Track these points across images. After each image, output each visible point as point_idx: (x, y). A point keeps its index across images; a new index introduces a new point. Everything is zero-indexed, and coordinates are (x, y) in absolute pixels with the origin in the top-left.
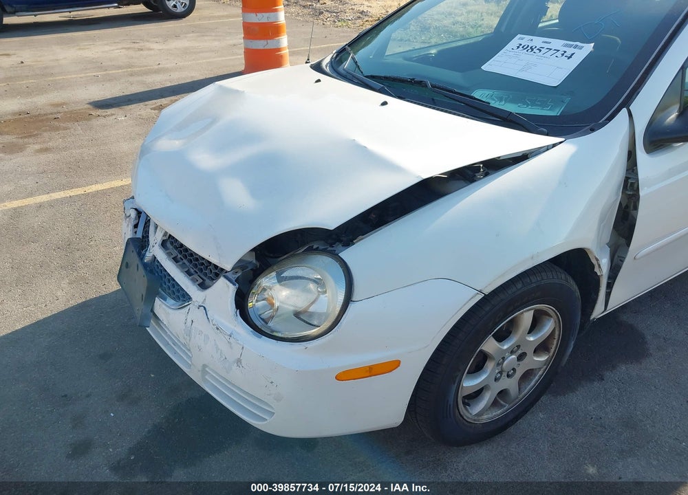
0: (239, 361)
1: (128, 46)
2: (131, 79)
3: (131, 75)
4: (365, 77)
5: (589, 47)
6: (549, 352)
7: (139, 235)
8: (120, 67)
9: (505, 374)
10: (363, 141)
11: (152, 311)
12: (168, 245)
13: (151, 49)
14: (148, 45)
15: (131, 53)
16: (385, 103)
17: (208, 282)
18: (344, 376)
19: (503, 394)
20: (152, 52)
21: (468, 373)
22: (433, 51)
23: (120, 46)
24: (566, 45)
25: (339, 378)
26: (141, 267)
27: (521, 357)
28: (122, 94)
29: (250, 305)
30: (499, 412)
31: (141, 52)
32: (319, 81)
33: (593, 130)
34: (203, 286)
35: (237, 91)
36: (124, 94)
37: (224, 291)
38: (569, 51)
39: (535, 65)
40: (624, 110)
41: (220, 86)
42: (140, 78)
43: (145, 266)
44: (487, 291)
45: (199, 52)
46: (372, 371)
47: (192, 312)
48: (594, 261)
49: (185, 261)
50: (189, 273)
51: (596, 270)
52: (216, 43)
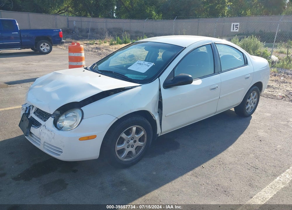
0: (53, 138)
1: (24, 63)
2: (24, 74)
3: (24, 73)
4: (98, 71)
5: (153, 64)
6: (144, 142)
7: (27, 112)
8: (20, 71)
9: (130, 146)
10: (91, 84)
11: (30, 131)
12: (36, 113)
13: (33, 65)
14: (32, 63)
15: (25, 66)
16: (100, 76)
17: (46, 119)
18: (81, 139)
19: (130, 153)
20: (33, 66)
21: (118, 144)
22: (125, 66)
23: (20, 63)
24: (148, 63)
25: (80, 139)
26: (27, 120)
27: (135, 142)
28: (20, 80)
29: (57, 123)
30: (130, 159)
31: (29, 66)
32: (84, 71)
33: (150, 83)
34: (45, 121)
35: (60, 73)
36: (21, 80)
37: (51, 120)
38: (149, 65)
39: (140, 68)
40: (158, 78)
41: (55, 72)
42: (28, 74)
43: (29, 119)
44: (119, 118)
45: (52, 66)
46: (88, 138)
47: (42, 127)
48: (153, 116)
49: (40, 116)
50: (41, 119)
51: (154, 118)
52: (59, 63)
